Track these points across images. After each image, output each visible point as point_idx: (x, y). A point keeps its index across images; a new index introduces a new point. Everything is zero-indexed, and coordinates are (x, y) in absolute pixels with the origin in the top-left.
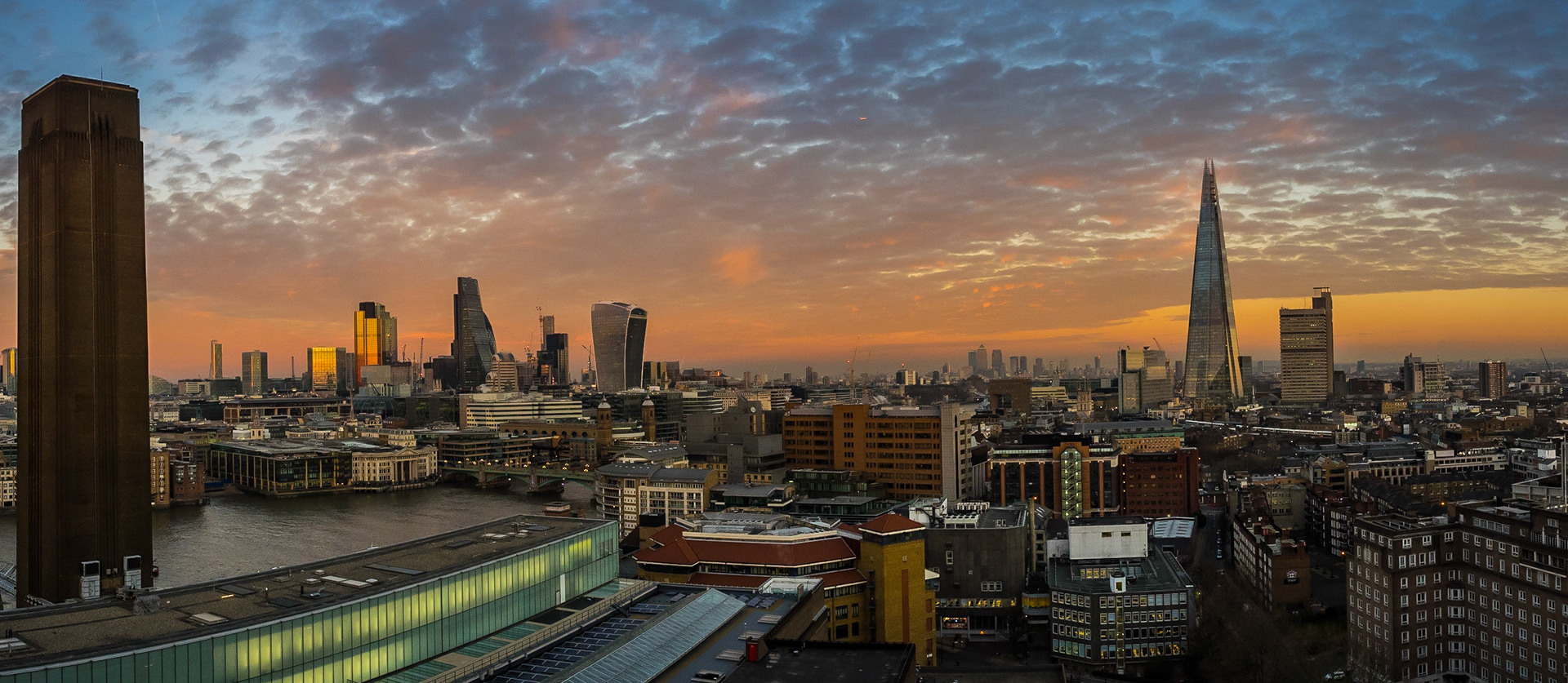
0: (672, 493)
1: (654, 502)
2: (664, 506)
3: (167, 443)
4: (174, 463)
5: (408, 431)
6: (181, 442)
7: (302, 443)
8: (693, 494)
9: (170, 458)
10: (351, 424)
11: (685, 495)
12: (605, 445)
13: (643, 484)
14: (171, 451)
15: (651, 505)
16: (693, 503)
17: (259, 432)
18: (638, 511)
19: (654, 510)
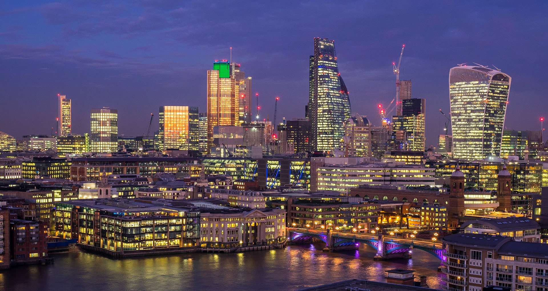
0: (520, 268)
1: (500, 275)
2: (510, 280)
3: (8, 201)
4: (14, 222)
5: (258, 193)
6: (23, 200)
7: (150, 203)
8: (542, 271)
9: (11, 217)
10: (201, 185)
11: (534, 271)
12: (457, 215)
13: (490, 256)
14: (11, 211)
15: (497, 279)
16: (542, 280)
17: (107, 191)
18: (483, 283)
19: (500, 284)
